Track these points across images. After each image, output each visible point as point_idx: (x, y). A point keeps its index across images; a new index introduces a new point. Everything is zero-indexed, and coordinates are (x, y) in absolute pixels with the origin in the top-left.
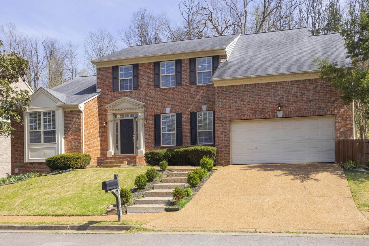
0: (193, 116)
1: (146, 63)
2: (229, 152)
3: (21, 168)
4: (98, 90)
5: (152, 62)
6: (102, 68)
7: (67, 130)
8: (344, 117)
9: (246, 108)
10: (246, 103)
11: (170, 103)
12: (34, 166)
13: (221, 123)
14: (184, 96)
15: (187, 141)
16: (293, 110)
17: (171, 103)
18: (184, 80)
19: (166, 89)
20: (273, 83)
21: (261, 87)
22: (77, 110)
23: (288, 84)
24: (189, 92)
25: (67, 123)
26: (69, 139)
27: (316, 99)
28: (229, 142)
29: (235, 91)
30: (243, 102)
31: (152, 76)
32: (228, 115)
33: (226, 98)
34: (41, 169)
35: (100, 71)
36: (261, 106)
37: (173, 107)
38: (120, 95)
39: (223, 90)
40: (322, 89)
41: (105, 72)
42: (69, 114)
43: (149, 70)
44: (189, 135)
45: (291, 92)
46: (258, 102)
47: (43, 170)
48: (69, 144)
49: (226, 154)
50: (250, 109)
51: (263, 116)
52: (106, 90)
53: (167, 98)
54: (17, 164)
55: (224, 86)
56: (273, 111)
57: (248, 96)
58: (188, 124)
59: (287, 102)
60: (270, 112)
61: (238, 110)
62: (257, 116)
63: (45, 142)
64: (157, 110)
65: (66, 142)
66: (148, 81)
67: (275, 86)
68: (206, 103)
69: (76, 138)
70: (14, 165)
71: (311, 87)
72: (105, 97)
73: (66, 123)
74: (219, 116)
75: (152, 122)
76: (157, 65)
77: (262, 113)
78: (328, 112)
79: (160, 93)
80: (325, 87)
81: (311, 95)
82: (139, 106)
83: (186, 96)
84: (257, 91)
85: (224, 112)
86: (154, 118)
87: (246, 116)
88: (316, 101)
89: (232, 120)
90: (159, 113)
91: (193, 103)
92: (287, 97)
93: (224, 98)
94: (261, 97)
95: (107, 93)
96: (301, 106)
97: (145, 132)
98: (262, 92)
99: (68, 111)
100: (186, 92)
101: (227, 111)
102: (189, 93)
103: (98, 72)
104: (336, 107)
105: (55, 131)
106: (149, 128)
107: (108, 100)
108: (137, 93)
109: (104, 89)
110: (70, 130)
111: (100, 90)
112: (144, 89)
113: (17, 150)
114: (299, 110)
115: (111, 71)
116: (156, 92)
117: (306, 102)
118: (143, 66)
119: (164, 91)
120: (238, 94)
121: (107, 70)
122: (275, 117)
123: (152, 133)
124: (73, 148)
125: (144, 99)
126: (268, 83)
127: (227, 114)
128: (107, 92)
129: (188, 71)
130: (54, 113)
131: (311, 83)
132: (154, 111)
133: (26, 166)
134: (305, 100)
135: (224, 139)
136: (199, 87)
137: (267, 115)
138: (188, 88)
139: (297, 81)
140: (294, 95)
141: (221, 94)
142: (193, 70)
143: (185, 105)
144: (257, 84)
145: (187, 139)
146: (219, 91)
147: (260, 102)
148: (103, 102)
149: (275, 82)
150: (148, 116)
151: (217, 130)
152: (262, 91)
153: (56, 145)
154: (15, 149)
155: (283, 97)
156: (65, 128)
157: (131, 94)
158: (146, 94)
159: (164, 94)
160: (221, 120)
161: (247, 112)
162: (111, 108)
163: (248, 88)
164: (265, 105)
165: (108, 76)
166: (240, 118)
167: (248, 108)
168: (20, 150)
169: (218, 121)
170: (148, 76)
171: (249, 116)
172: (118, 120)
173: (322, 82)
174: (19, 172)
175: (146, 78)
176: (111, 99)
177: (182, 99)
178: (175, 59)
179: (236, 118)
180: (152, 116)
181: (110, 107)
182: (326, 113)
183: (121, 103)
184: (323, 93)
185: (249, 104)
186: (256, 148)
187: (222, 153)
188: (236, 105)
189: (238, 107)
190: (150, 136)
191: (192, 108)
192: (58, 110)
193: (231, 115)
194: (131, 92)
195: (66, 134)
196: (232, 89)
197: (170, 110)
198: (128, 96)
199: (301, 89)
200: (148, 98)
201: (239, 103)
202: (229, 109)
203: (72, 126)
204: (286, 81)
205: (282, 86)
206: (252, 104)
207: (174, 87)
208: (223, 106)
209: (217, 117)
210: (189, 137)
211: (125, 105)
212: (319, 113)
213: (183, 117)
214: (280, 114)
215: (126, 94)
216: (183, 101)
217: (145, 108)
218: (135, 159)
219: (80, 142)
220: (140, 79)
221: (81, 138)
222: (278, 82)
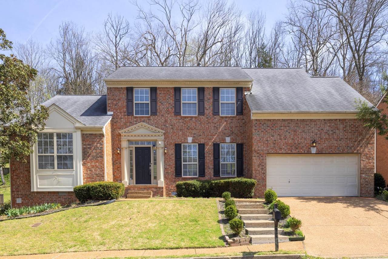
0: (216, 147)
1: (165, 87)
2: (266, 184)
3: (25, 197)
4: (109, 113)
5: (172, 87)
6: (113, 88)
7: (85, 155)
8: (368, 156)
9: (282, 142)
10: (282, 138)
11: (191, 133)
12: (43, 196)
13: (258, 156)
14: (207, 126)
15: (210, 172)
16: (325, 147)
17: (193, 133)
18: (207, 109)
19: (188, 117)
20: (308, 119)
21: (297, 123)
22: (98, 134)
23: (322, 122)
24: (213, 122)
25: (86, 148)
26: (89, 166)
27: (345, 138)
28: (266, 175)
29: (272, 125)
30: (279, 136)
31: (172, 102)
32: (265, 149)
33: (263, 131)
34: (52, 199)
35: (111, 91)
36: (296, 142)
37: (195, 137)
38: (135, 120)
39: (261, 123)
40: (351, 129)
41: (117, 93)
42: (88, 137)
43: (169, 95)
44: (212, 166)
45: (324, 130)
46: (294, 137)
47: (54, 200)
48: (89, 172)
49: (262, 187)
50: (286, 144)
51: (299, 152)
52: (119, 114)
53: (189, 127)
54: (19, 193)
55: (261, 119)
56: (307, 147)
57: (284, 131)
58: (210, 155)
59: (320, 139)
60: (305, 148)
61: (275, 144)
62: (292, 151)
63: (58, 168)
64: (178, 138)
65: (85, 169)
66: (168, 107)
67: (310, 123)
68: (229, 135)
69: (97, 165)
70: (15, 195)
71: (341, 126)
72: (117, 121)
73: (84, 148)
74: (256, 149)
75: (172, 152)
76: (177, 90)
77: (297, 149)
78: (355, 150)
79: (181, 121)
80: (353, 127)
81: (341, 134)
82: (158, 134)
83: (208, 127)
84: (293, 126)
85: (261, 145)
86: (174, 147)
87: (283, 150)
88: (345, 140)
89: (269, 153)
90: (180, 143)
91: (216, 134)
92: (320, 134)
93: (262, 131)
94: (297, 133)
95: (120, 117)
96: (332, 143)
97: (164, 162)
98: (298, 128)
99: (87, 134)
100: (209, 122)
101: (264, 144)
102: (212, 124)
103: (109, 92)
104: (361, 146)
105: (73, 155)
106: (169, 157)
107: (122, 124)
108: (156, 120)
109: (117, 112)
110: (89, 156)
111: (112, 113)
112: (163, 115)
113: (19, 177)
114: (330, 147)
115: (124, 93)
116: (176, 120)
117: (336, 140)
118: (162, 91)
119: (185, 119)
120: (275, 128)
121: (120, 91)
122: (309, 153)
123: (173, 163)
124: (94, 176)
125: (163, 127)
126: (304, 119)
127: (264, 147)
128: (120, 115)
129: (211, 100)
130: (70, 136)
131: (341, 123)
132: (175, 140)
133: (32, 196)
134: (335, 139)
135: (261, 172)
136: (222, 118)
137: (301, 150)
138: (211, 118)
139: (329, 120)
140: (327, 133)
141: (258, 127)
142: (216, 100)
143: (207, 135)
144: (293, 119)
145: (210, 171)
146: (256, 123)
147: (296, 137)
148: (116, 126)
149: (310, 119)
150: (168, 144)
151: (254, 163)
152: (297, 126)
153: (74, 172)
154: (16, 175)
155: (316, 134)
156: (83, 153)
157: (149, 120)
158: (166, 121)
159: (186, 122)
160: (258, 153)
161: (283, 147)
162: (125, 134)
163: (285, 123)
164: (300, 140)
165: (121, 98)
166: (277, 152)
167: (284, 142)
168: (23, 177)
169: (255, 154)
170: (167, 102)
171: (286, 151)
172: (133, 147)
173: (350, 123)
174: (22, 202)
175: (165, 103)
176: (125, 124)
177: (205, 130)
178: (198, 86)
179: (272, 152)
180: (172, 145)
181: (125, 132)
182: (353, 152)
183: (137, 129)
184: (351, 132)
185: (286, 139)
186: (289, 182)
187: (259, 185)
188: (273, 139)
189: (275, 141)
190: (170, 166)
191: (215, 139)
192: (76, 132)
193: (268, 148)
194: (148, 117)
195: (84, 160)
196: (269, 123)
197: (192, 139)
198: (145, 122)
199: (332, 128)
200: (168, 125)
201: (276, 137)
202: (266, 142)
203: (92, 151)
204: (320, 119)
205: (316, 123)
206: (288, 139)
207: (196, 116)
208: (260, 139)
209: (254, 150)
210: (212, 168)
211: (142, 131)
212: (347, 151)
213: (205, 147)
214: (314, 150)
215: (142, 119)
216: (206, 131)
217: (164, 136)
218: (161, 190)
219: (103, 171)
220: (158, 104)
221: (103, 165)
222: (313, 119)
